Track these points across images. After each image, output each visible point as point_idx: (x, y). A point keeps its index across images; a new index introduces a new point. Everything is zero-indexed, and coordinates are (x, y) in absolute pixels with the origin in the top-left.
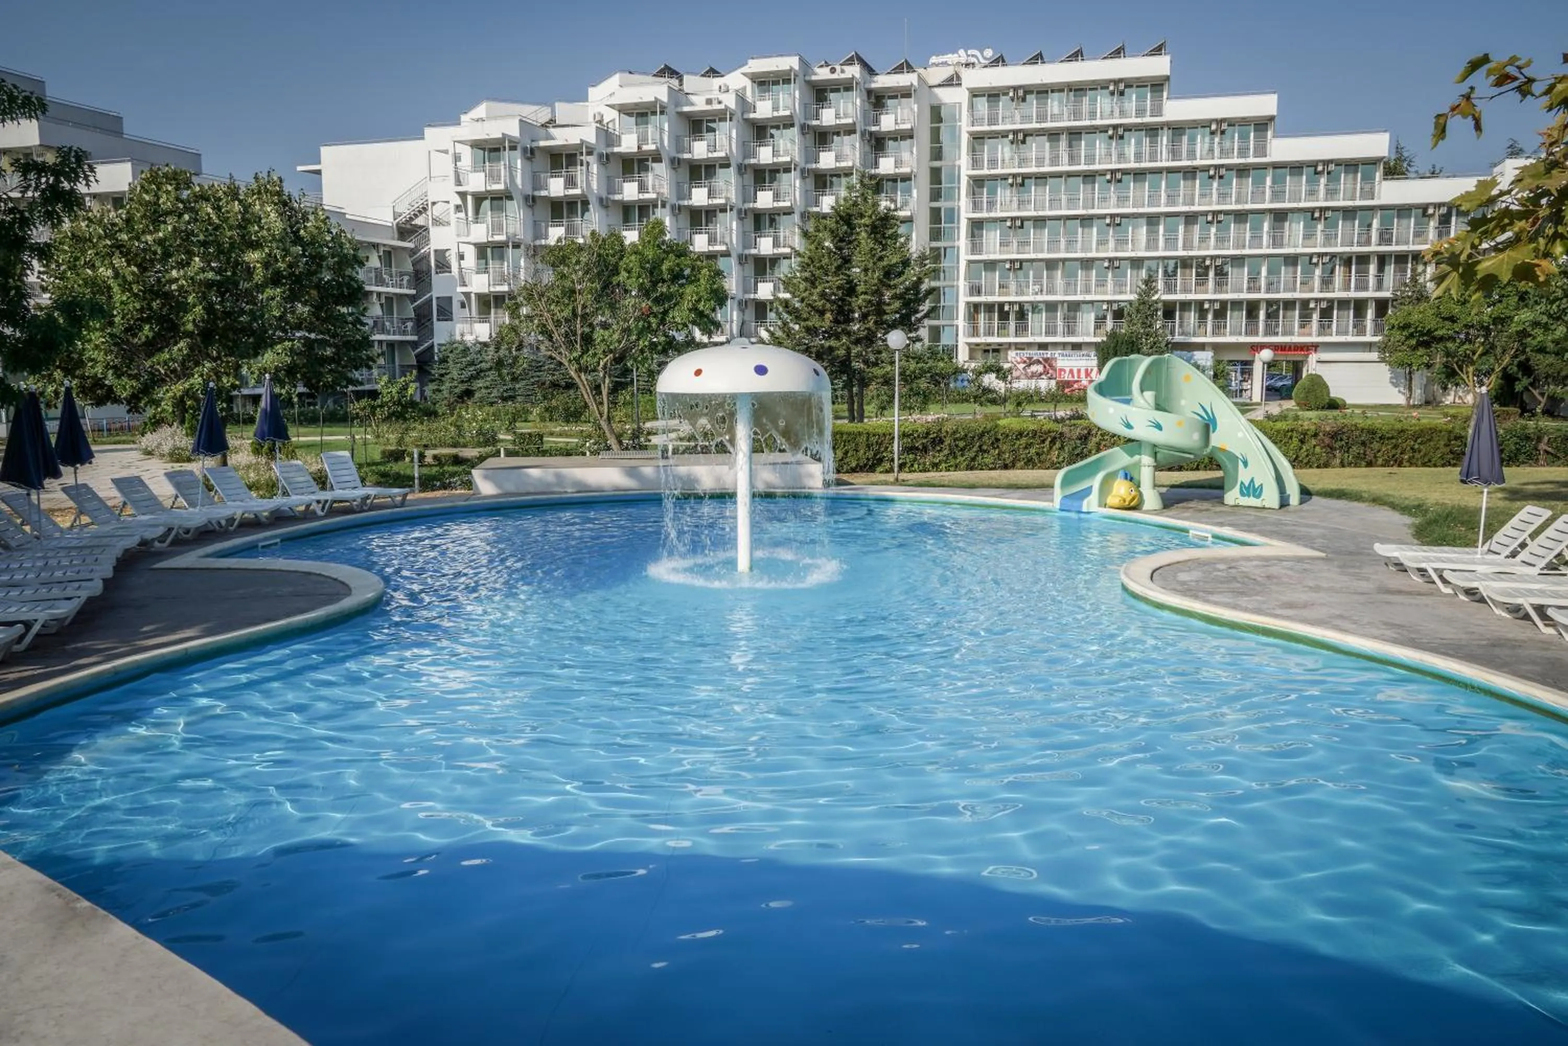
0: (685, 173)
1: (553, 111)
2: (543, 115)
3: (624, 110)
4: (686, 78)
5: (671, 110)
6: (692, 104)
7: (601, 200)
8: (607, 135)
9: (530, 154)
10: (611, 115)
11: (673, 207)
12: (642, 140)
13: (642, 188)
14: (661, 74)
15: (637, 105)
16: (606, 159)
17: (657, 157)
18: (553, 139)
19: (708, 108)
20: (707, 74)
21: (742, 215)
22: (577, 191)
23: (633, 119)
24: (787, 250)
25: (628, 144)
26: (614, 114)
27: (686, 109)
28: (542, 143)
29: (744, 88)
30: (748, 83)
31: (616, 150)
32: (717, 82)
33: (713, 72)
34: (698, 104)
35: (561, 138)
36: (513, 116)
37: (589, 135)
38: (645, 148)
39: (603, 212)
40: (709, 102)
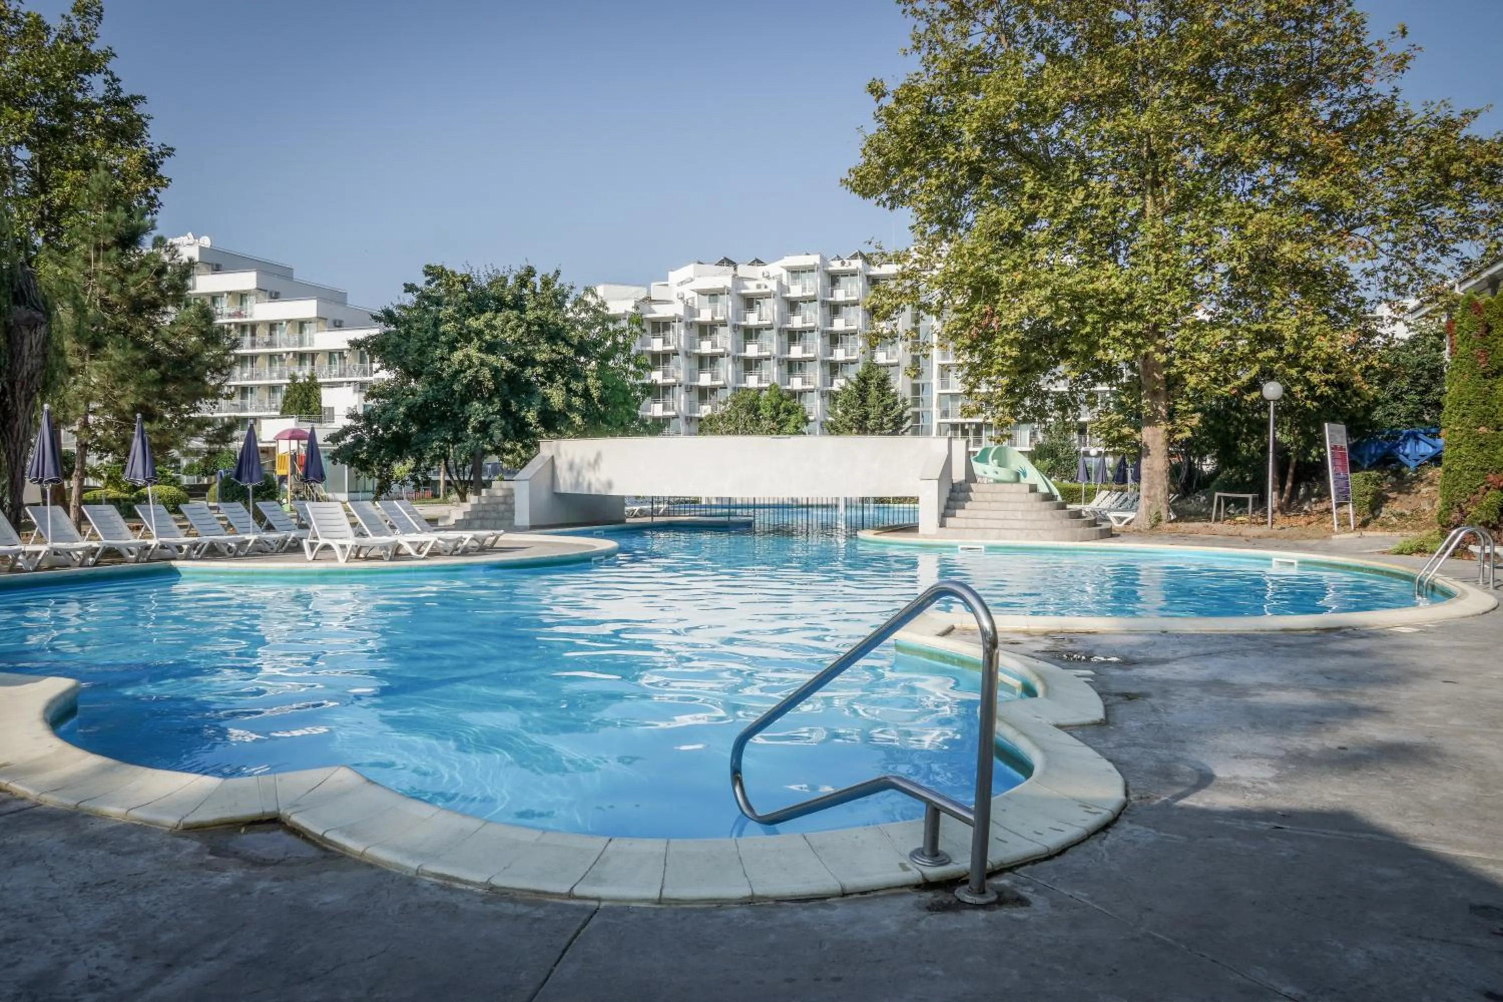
0: (741, 334)
1: (649, 291)
2: (643, 294)
3: (702, 293)
4: (739, 267)
5: (733, 293)
6: (747, 288)
7: (686, 353)
8: (691, 310)
10: (689, 295)
11: (734, 358)
12: (714, 312)
13: (714, 345)
14: (721, 263)
15: (710, 290)
16: (689, 325)
17: (724, 324)
18: (654, 312)
19: (758, 291)
20: (752, 264)
21: (780, 362)
22: (672, 348)
23: (707, 298)
24: (812, 387)
25: (705, 316)
26: (695, 295)
27: (743, 291)
28: (648, 316)
29: (781, 275)
30: (784, 272)
31: (697, 319)
32: (761, 269)
33: (758, 262)
34: (751, 288)
35: (661, 312)
36: (627, 299)
37: (675, 310)
38: (716, 318)
39: (687, 361)
40: (759, 286)
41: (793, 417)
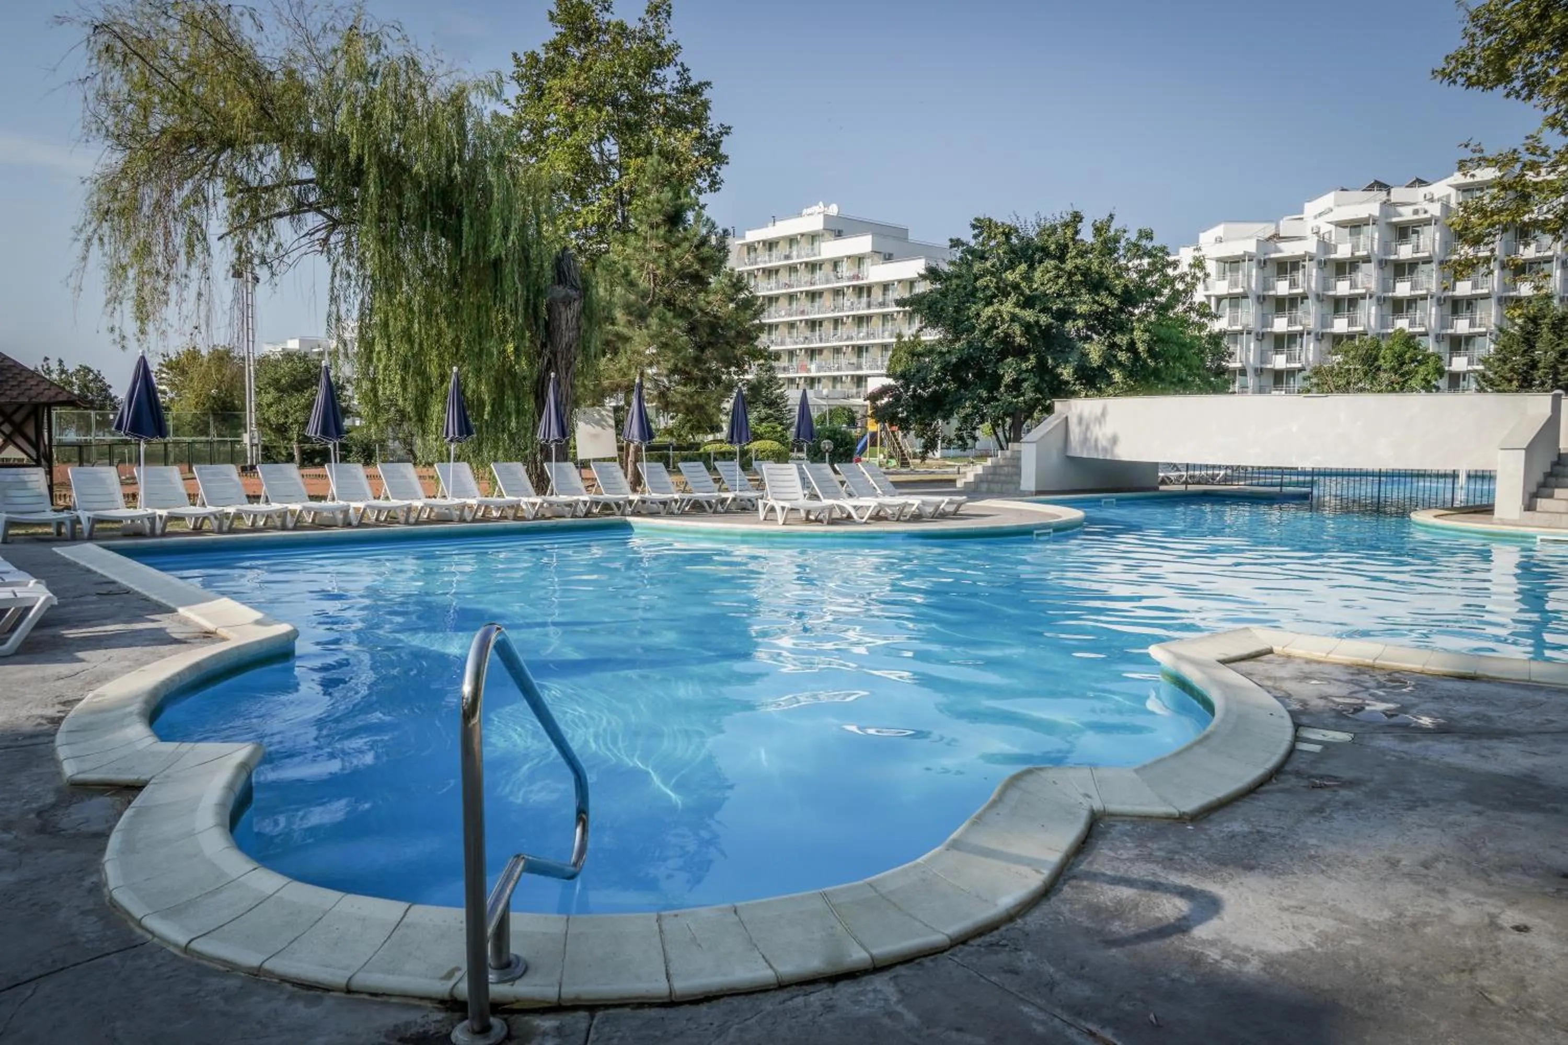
0: (1390, 271)
1: (1277, 227)
2: (1269, 230)
3: (1340, 224)
4: (1393, 190)
5: (1382, 222)
6: (1400, 215)
7: (1318, 296)
8: (1325, 245)
9: (1263, 264)
10: (1325, 228)
11: (1379, 299)
12: (1355, 247)
13: (1353, 286)
14: (1370, 188)
15: (1352, 220)
16: (1323, 265)
17: (1367, 260)
18: (1281, 251)
19: (1416, 217)
20: (1411, 185)
21: (1441, 302)
22: (1300, 291)
23: (1347, 230)
24: (1483, 330)
25: (1343, 252)
26: (1332, 227)
27: (1394, 220)
28: (1273, 256)
29: (1449, 196)
30: (1453, 192)
31: (1333, 256)
32: (1423, 190)
33: (1420, 182)
34: (1407, 214)
35: (1288, 250)
36: (1249, 237)
37: (1310, 245)
38: (1357, 254)
39: (1319, 305)
40: (1416, 212)
41: (1422, 369)
